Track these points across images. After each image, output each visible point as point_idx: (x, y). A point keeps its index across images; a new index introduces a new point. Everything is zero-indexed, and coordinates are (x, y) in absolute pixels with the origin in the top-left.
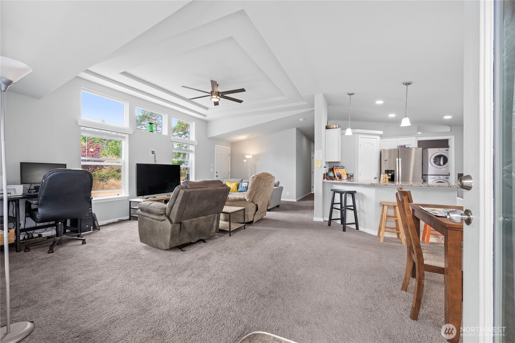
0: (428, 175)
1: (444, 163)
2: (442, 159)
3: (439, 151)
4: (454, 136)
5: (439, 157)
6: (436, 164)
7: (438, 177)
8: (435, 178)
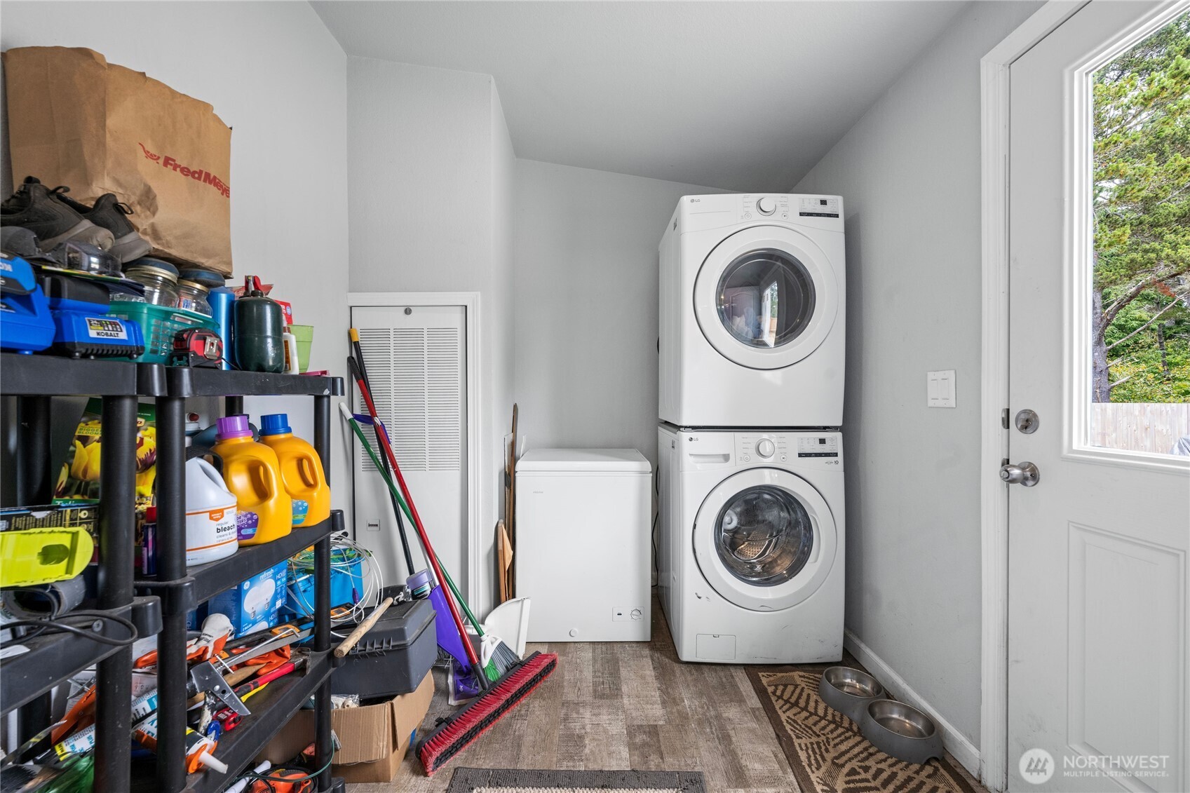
0: (678, 427)
3: (758, 219)
7: (753, 446)
8: (732, 457)
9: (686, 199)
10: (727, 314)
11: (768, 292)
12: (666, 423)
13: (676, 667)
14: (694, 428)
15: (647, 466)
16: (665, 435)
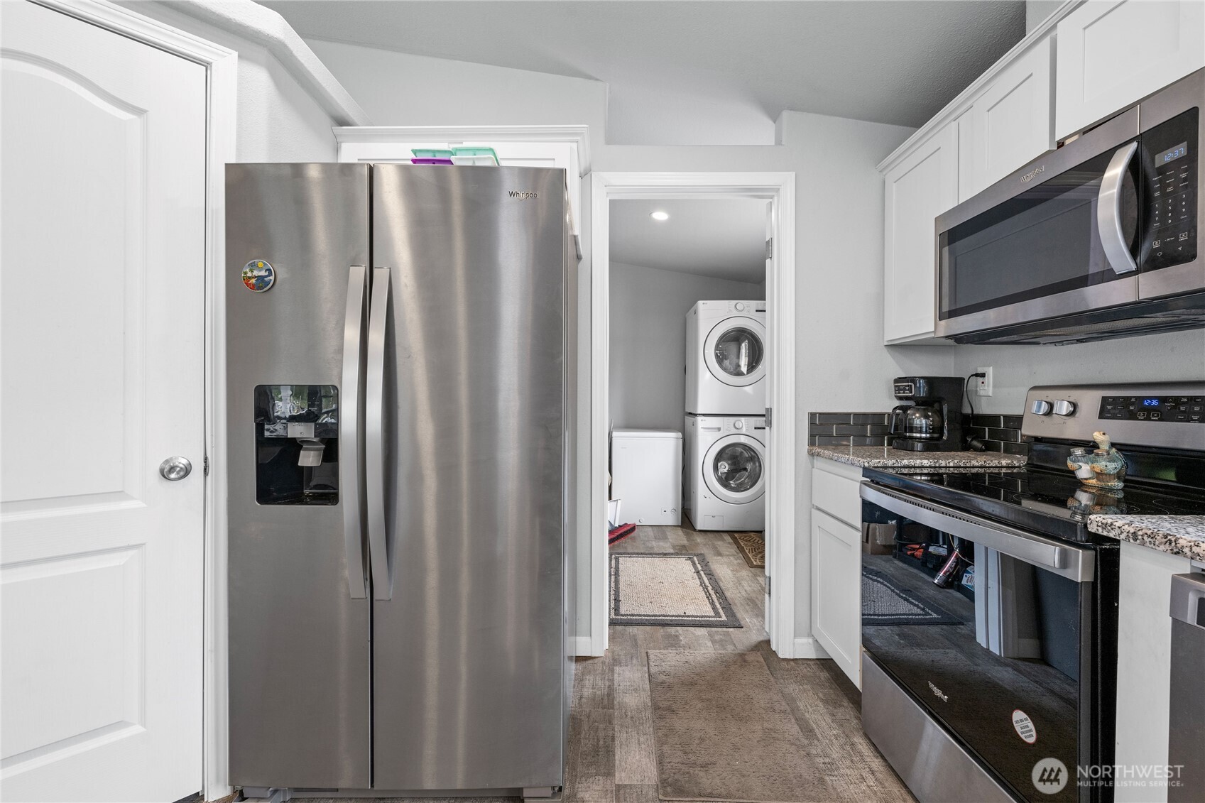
0: (696, 415)
1: (752, 366)
2: (744, 346)
3: (735, 313)
4: (793, 174)
5: (738, 336)
6: (725, 370)
7: (732, 424)
8: (722, 429)
9: (700, 303)
10: (720, 359)
11: (743, 345)
12: (690, 413)
13: (694, 533)
14: (704, 415)
15: (680, 435)
16: (689, 419)
